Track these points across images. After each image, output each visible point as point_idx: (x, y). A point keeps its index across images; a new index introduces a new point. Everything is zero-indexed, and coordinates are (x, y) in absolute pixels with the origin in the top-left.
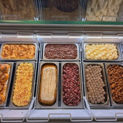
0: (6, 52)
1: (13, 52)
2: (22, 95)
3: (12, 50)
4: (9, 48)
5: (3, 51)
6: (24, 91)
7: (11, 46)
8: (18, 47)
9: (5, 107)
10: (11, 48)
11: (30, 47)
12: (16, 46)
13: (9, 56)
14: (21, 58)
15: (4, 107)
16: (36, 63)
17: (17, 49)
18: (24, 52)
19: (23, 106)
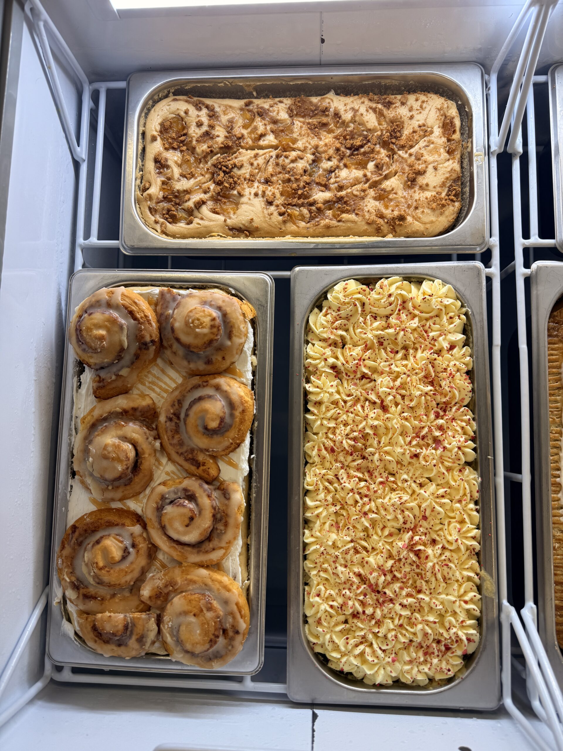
0: (176, 171)
1: (246, 171)
2: (387, 584)
3: (226, 149)
4: (194, 132)
5: (150, 165)
6: (411, 547)
7: (213, 115)
8: (284, 115)
9: (249, 685)
10: (220, 133)
11: (403, 112)
12: (262, 113)
13: (205, 210)
14: (328, 231)
15: (239, 679)
16: (489, 280)
17: (271, 139)
18: (344, 173)
19: (415, 686)
